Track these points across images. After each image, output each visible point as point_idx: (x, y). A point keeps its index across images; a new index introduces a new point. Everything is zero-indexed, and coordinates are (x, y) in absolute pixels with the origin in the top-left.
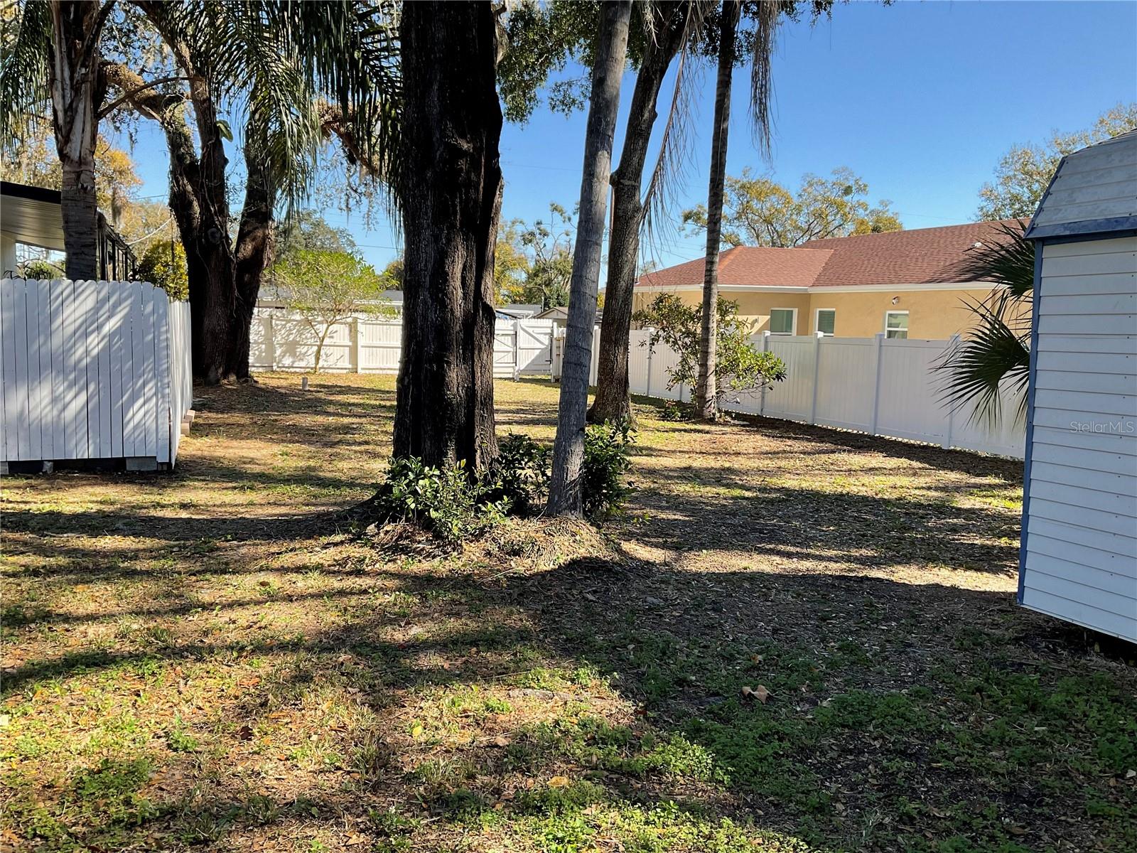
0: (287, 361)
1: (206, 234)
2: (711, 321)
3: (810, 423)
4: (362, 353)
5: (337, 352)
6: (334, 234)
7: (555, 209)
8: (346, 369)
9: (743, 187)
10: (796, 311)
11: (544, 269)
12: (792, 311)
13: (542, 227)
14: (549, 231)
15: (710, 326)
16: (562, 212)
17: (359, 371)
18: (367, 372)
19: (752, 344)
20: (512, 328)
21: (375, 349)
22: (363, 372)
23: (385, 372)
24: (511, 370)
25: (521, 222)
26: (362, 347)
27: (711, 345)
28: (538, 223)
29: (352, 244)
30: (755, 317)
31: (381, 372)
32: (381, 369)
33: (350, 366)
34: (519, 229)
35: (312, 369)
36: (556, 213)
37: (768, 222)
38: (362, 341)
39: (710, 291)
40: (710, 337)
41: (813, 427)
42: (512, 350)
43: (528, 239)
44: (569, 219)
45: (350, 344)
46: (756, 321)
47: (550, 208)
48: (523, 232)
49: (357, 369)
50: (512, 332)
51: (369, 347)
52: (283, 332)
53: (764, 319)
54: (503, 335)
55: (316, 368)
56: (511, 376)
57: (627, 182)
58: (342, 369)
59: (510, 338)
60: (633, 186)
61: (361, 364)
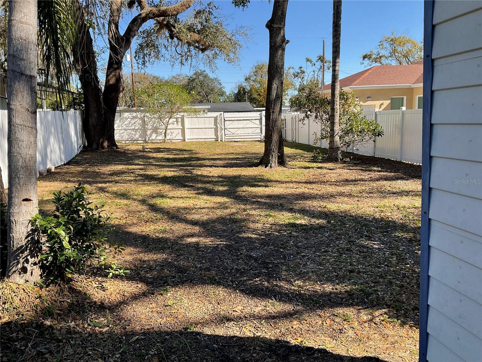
0: (154, 136)
1: (85, 77)
2: (335, 104)
3: (399, 160)
4: (186, 131)
5: (176, 132)
6: (212, 80)
7: (308, 60)
8: (180, 139)
9: (392, 40)
10: (405, 98)
11: (303, 89)
12: (403, 98)
13: (302, 69)
14: (305, 71)
15: (335, 107)
16: (311, 62)
17: (186, 140)
18: (190, 140)
19: (365, 117)
20: (259, 116)
21: (193, 129)
22: (188, 140)
23: (198, 140)
24: (260, 136)
25: (292, 68)
26: (187, 129)
27: (336, 118)
28: (300, 68)
29: (220, 84)
30: (382, 102)
31: (197, 140)
32: (197, 139)
33: (182, 138)
34: (292, 71)
35: (163, 140)
36: (309, 63)
37: (406, 56)
38: (186, 126)
39: (334, 87)
40: (335, 114)
41: (400, 163)
42: (259, 127)
43: (296, 75)
44: (314, 65)
45: (182, 128)
46: (382, 104)
47: (306, 60)
48: (293, 72)
49: (185, 139)
50: (259, 118)
51: (190, 129)
52: (151, 123)
53: (387, 102)
54: (255, 119)
55: (165, 140)
56: (259, 139)
57: (275, 26)
58: (178, 140)
59: (258, 121)
60: (279, 27)
61: (187, 137)
